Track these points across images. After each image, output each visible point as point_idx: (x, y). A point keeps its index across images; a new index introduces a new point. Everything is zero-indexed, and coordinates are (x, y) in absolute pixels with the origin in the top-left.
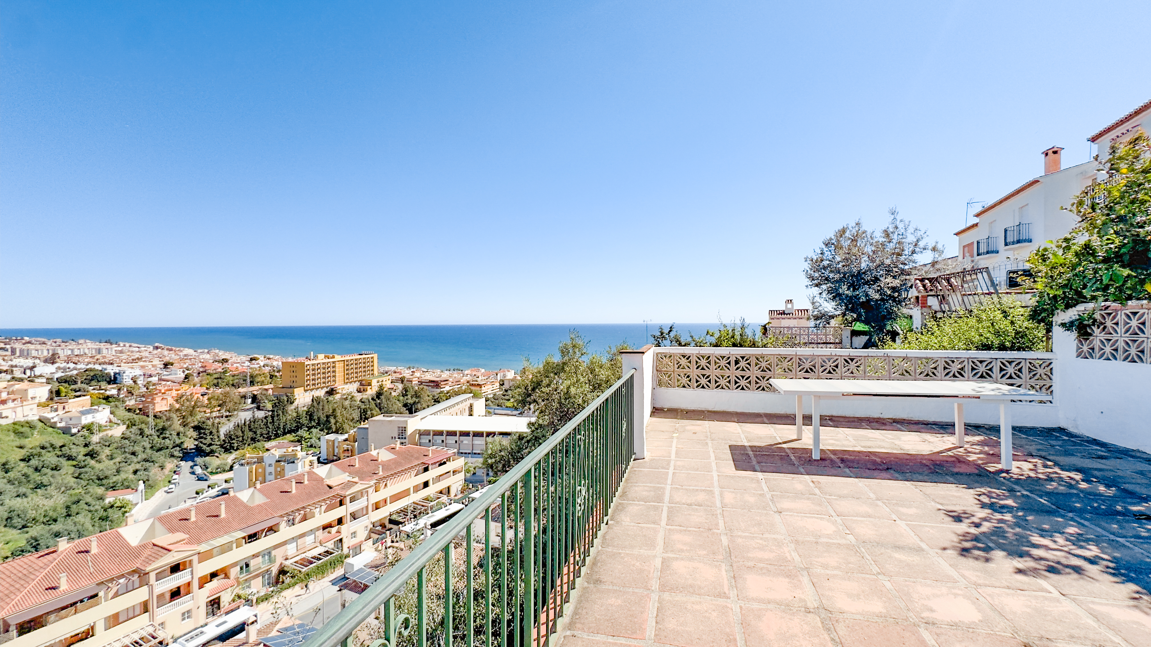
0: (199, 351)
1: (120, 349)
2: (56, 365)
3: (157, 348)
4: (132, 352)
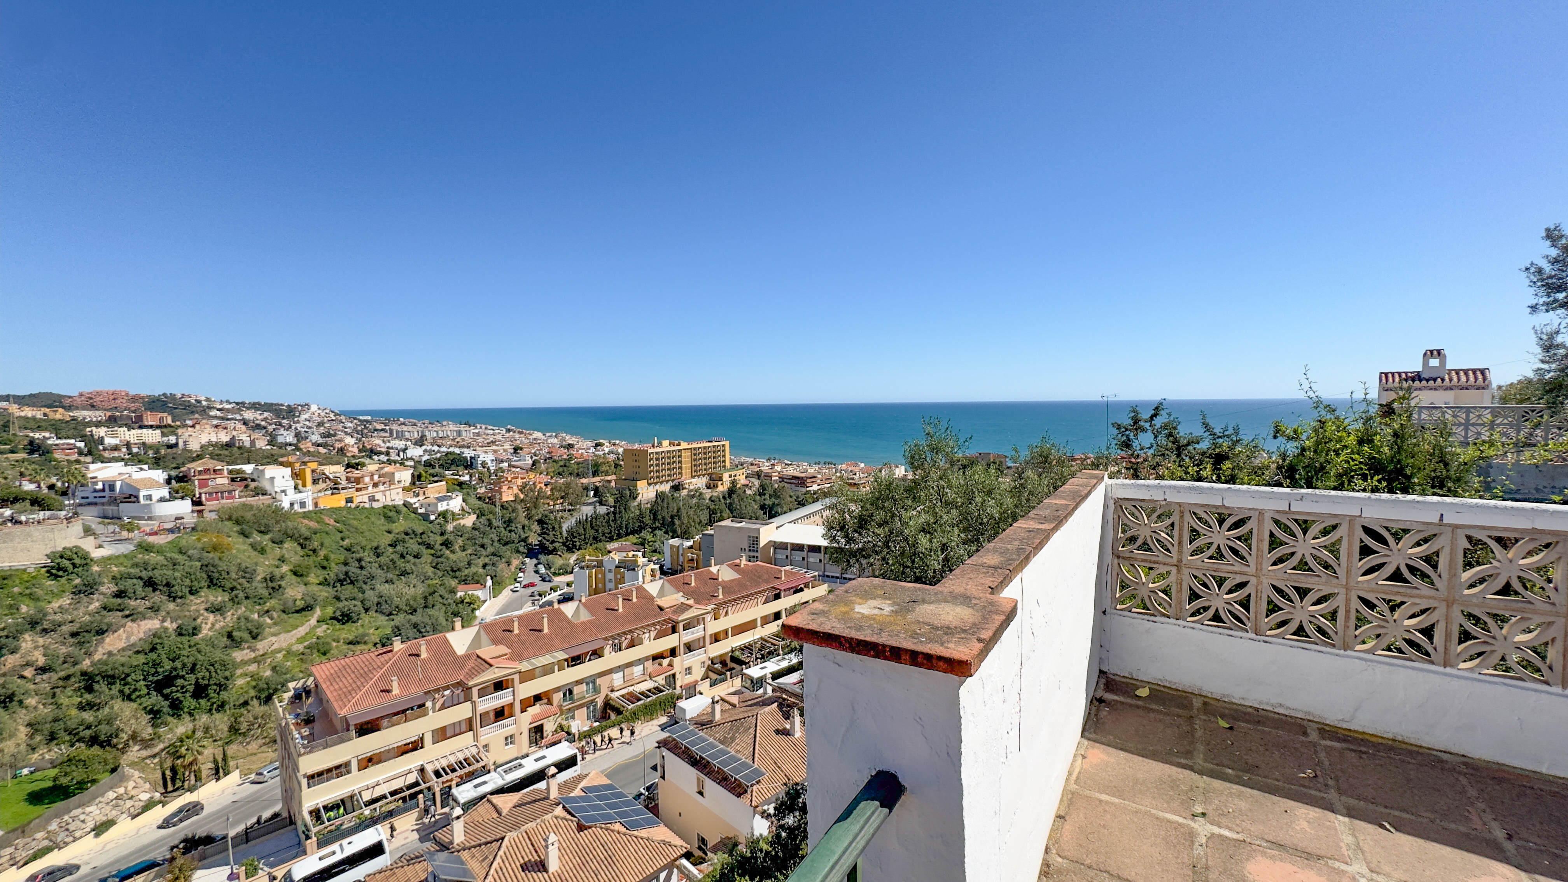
0: (548, 434)
1: (477, 431)
2: (424, 448)
3: (509, 431)
4: (488, 435)
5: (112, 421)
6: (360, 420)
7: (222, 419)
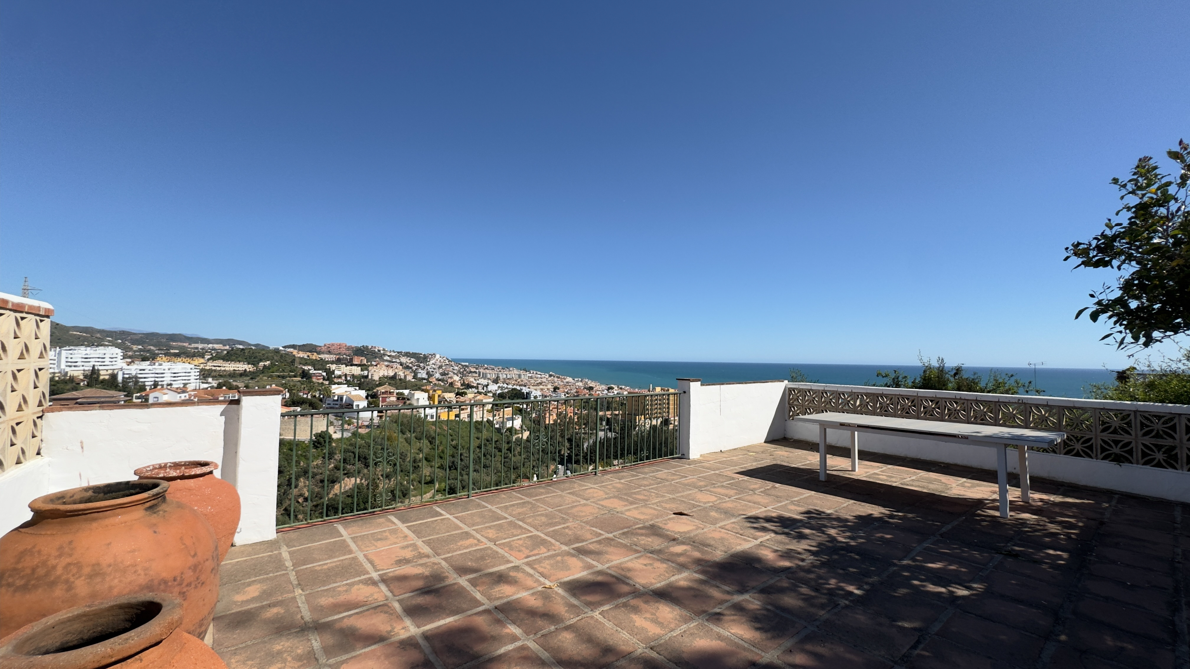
0: (576, 379)
1: (530, 375)
2: (498, 385)
3: (550, 376)
4: (537, 378)
5: (339, 361)
6: (462, 365)
7: (390, 361)
